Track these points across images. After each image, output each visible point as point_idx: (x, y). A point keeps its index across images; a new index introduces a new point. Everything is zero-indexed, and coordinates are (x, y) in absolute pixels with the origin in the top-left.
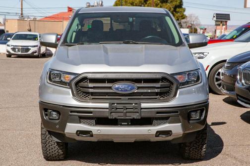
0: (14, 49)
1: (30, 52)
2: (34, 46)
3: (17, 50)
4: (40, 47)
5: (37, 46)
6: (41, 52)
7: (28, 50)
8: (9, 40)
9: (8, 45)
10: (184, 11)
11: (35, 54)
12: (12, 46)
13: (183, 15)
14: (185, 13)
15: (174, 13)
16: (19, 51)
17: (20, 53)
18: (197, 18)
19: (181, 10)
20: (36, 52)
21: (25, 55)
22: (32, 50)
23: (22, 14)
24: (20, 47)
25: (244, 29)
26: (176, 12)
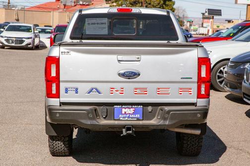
0: (7, 41)
1: (24, 44)
2: (29, 38)
3: (11, 41)
4: (34, 39)
5: (31, 38)
6: (35, 44)
7: (22, 42)
8: (2, 31)
9: (2, 37)
10: (174, 4)
11: (29, 46)
12: (5, 37)
13: (173, 8)
14: (174, 7)
15: (164, 6)
16: (13, 42)
17: (13, 45)
18: (184, 11)
19: (170, 3)
20: (30, 44)
21: (19, 46)
22: (26, 42)
23: (9, 3)
24: (14, 39)
25: (240, 27)
26: (166, 5)
